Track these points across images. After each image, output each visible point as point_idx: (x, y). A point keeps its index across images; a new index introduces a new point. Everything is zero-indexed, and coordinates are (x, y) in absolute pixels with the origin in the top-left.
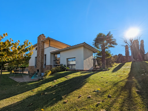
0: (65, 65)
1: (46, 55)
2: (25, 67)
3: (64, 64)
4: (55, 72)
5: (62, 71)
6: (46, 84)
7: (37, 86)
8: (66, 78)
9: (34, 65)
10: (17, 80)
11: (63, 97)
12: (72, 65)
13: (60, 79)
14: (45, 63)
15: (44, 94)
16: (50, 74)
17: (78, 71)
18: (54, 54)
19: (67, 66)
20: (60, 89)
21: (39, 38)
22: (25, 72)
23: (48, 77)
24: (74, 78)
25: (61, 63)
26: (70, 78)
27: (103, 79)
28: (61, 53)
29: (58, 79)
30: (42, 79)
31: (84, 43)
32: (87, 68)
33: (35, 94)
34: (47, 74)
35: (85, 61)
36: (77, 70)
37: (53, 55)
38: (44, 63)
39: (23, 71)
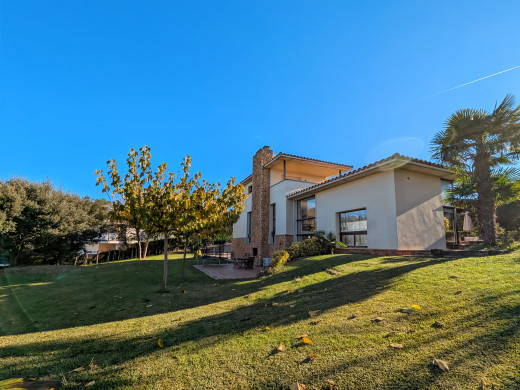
0: (331, 235)
1: (274, 205)
2: (224, 242)
3: (327, 232)
4: (300, 256)
5: (323, 254)
6: (274, 286)
7: (255, 288)
8: (330, 273)
9: (245, 235)
10: (211, 272)
11: (311, 313)
12: (355, 233)
13: (313, 276)
14: (274, 228)
15: (270, 305)
16: (285, 260)
17: (375, 254)
18: (297, 200)
19: (338, 239)
20: (307, 299)
21: (256, 159)
22: (225, 256)
23: (280, 268)
24: (352, 276)
25: (319, 228)
26: (341, 274)
27: (454, 281)
28: (320, 197)
29: (307, 274)
30: (266, 273)
31: (393, 157)
32: (415, 245)
33: (252, 303)
34: (277, 261)
35: (402, 217)
36: (375, 250)
37: (294, 204)
38: (271, 230)
39: (221, 251)
